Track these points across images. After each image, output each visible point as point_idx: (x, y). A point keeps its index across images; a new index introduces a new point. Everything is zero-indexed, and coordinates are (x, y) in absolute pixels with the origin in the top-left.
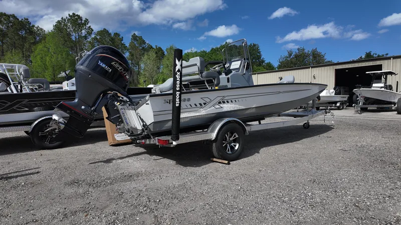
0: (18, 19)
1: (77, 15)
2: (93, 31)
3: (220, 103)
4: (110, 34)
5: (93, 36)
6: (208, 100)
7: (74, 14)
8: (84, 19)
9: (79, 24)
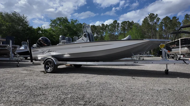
0: (130, 22)
1: (152, 14)
2: (160, 19)
3: (49, 52)
4: (170, 18)
5: (160, 21)
6: (44, 51)
7: (151, 14)
8: (155, 15)
9: (153, 17)
